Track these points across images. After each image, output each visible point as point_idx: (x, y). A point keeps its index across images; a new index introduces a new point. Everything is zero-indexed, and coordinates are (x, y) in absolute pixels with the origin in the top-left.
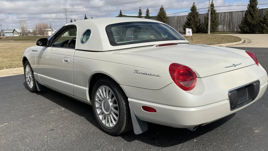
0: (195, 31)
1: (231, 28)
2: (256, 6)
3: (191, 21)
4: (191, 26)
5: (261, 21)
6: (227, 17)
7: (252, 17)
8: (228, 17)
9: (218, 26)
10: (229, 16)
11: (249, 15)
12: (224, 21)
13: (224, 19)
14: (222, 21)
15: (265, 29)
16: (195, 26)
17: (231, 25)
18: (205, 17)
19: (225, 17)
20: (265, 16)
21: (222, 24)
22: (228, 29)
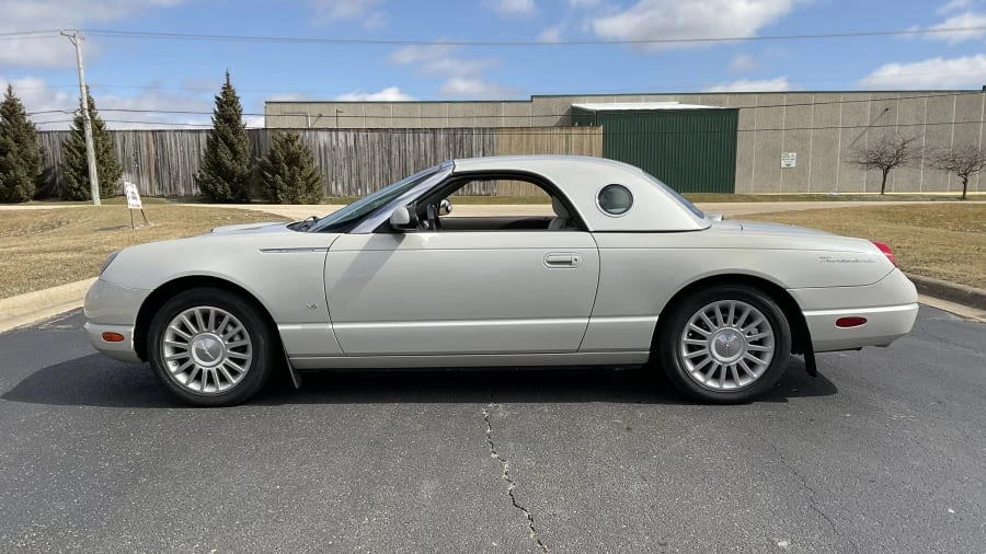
0: (33, 193)
1: (166, 184)
2: (239, 119)
3: (10, 155)
4: (11, 172)
5: (263, 166)
6: (145, 149)
7: (235, 153)
8: (148, 149)
9: (119, 175)
10: (151, 143)
11: (221, 143)
12: (137, 161)
13: (136, 154)
14: (129, 159)
15: (282, 191)
16: (29, 175)
17: (166, 174)
18: (64, 145)
19: (137, 146)
20: (272, 151)
21: (130, 172)
22: (156, 187)
